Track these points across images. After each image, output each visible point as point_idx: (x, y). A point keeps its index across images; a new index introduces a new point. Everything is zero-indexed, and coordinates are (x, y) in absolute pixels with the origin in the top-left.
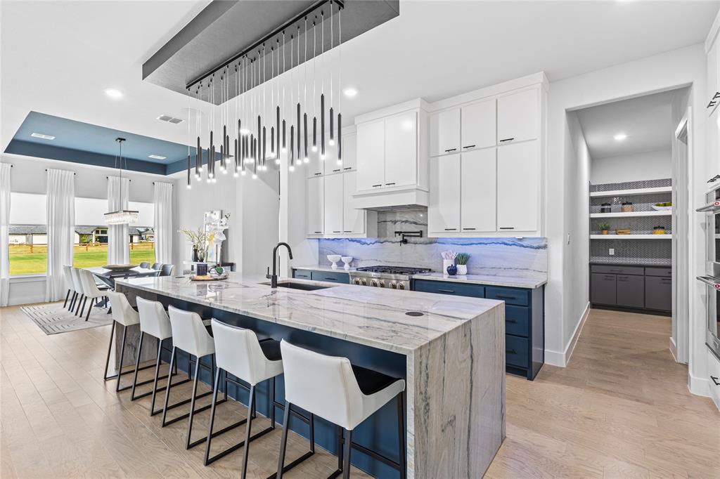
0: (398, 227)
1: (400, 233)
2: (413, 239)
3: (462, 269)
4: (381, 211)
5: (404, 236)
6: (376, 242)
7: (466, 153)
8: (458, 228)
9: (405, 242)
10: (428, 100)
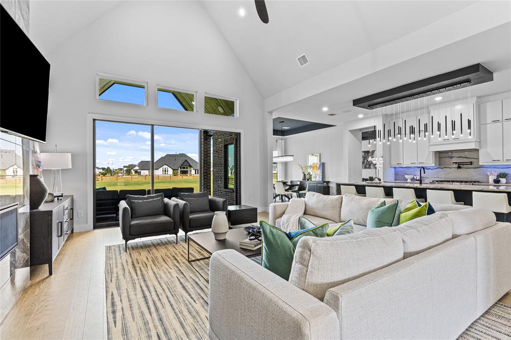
0: (455, 160)
1: (456, 163)
2: (465, 166)
3: (503, 180)
4: (440, 152)
5: (459, 164)
6: (438, 168)
7: (506, 123)
8: (501, 159)
9: (459, 167)
10: (479, 97)
